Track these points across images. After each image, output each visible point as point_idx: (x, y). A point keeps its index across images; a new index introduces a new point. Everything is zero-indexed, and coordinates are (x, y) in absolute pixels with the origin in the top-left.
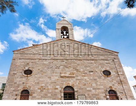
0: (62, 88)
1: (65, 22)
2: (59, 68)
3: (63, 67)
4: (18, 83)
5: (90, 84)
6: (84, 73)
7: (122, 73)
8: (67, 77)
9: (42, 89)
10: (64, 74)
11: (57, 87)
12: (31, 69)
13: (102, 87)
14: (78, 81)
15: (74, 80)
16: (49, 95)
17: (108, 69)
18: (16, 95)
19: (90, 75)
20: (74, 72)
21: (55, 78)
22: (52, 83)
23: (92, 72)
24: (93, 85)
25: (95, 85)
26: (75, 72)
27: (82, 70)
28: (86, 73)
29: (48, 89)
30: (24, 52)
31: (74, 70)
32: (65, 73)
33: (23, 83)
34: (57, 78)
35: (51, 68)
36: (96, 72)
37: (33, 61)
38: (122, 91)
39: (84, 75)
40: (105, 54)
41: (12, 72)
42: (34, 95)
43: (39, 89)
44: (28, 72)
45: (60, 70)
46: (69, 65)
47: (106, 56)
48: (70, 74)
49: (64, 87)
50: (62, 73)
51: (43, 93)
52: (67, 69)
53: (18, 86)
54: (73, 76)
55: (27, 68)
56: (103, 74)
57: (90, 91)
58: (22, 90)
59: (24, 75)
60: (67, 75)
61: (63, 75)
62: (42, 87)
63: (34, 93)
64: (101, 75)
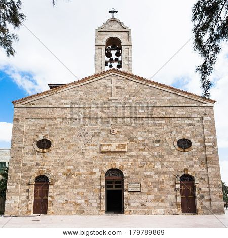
0: (102, 172)
1: (116, 27)
2: (98, 136)
3: (106, 133)
4: (28, 164)
5: (151, 164)
6: (143, 145)
7: (211, 144)
8: (112, 152)
9: (69, 174)
10: (107, 148)
11: (94, 170)
12: (48, 138)
13: (172, 170)
14: (131, 160)
15: (125, 157)
16: (81, 184)
17: (188, 136)
18: (28, 184)
19: (154, 148)
20: (125, 143)
21: (91, 154)
22: (86, 163)
23: (158, 142)
24: (156, 166)
25: (160, 166)
26: (127, 142)
27: (140, 139)
28: (147, 145)
29: (79, 174)
30: (33, 104)
31: (126, 138)
32: (109, 145)
33: (38, 164)
34: (95, 154)
35: (84, 135)
36: (166, 142)
37: (51, 122)
38: (203, 177)
39: (142, 148)
40: (188, 105)
41: (17, 145)
42: (56, 184)
43: (64, 174)
44: (44, 144)
45: (101, 139)
46: (118, 130)
47: (189, 110)
48: (118, 147)
49: (106, 170)
50: (104, 145)
51: (71, 180)
52: (113, 138)
53: (30, 170)
54: (123, 150)
55: (41, 137)
56: (177, 147)
57: (150, 176)
58: (36, 176)
59: (37, 149)
60: (113, 149)
61: (104, 149)
62: (69, 170)
63: (57, 181)
64: (173, 148)
